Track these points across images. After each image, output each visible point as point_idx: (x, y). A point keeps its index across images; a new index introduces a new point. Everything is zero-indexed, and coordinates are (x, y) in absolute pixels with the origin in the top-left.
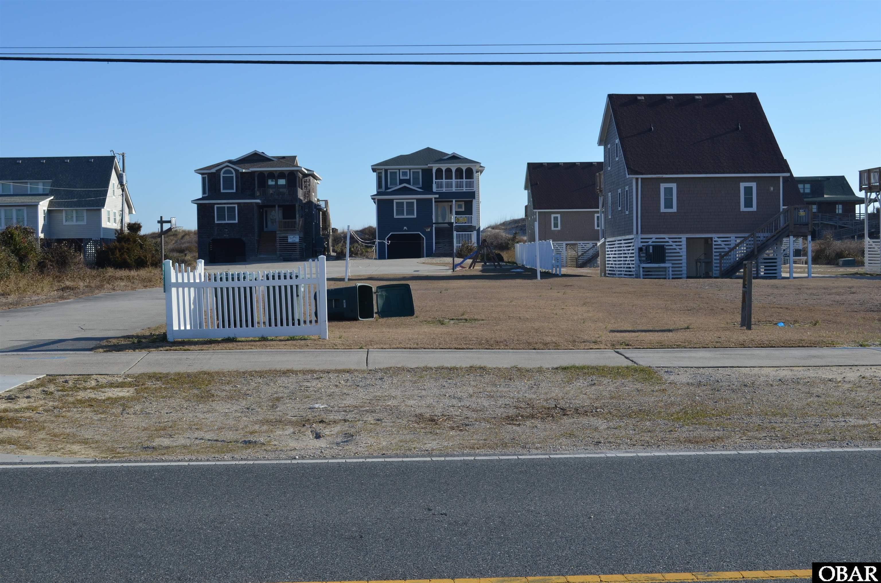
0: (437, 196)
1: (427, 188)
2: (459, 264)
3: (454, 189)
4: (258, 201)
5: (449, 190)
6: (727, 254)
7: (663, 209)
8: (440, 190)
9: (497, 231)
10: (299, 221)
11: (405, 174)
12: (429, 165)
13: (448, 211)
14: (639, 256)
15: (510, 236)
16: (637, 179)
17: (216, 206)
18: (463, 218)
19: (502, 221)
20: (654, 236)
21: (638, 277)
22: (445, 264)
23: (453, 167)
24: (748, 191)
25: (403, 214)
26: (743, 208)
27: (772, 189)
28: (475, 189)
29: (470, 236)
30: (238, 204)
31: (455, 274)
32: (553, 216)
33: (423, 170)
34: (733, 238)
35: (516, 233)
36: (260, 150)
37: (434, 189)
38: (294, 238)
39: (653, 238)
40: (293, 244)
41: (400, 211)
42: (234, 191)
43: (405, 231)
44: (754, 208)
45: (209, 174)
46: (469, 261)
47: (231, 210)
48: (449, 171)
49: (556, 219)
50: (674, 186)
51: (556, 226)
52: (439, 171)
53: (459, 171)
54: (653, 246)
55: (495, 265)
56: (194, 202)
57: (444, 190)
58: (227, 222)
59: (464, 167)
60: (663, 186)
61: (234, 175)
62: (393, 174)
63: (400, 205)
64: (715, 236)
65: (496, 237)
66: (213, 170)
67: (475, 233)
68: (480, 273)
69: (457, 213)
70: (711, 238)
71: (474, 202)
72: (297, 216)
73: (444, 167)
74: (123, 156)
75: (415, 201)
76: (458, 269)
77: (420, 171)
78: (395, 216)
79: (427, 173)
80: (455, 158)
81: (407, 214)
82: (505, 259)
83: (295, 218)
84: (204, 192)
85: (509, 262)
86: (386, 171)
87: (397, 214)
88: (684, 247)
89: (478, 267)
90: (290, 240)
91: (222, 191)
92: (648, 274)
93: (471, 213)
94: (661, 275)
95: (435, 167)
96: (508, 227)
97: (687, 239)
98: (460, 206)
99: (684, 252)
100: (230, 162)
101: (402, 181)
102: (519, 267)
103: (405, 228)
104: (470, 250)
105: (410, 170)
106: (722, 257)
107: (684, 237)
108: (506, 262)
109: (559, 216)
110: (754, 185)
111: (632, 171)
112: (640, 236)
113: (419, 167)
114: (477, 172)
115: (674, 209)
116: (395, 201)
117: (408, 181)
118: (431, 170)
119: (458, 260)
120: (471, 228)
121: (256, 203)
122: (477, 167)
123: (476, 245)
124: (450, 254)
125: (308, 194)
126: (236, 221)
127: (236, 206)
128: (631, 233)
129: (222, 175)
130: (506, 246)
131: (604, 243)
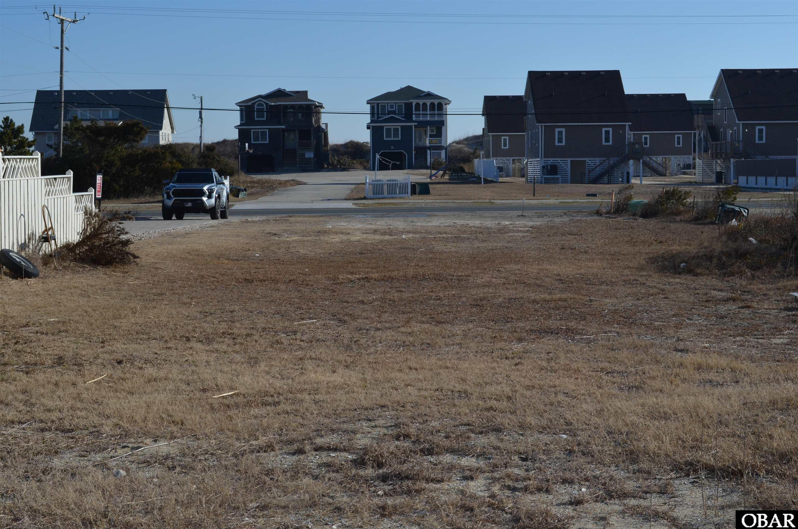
0: (416, 124)
1: (408, 117)
2: (434, 175)
3: (428, 118)
4: (284, 127)
5: (425, 119)
6: (593, 170)
7: (557, 144)
8: (418, 119)
9: (461, 146)
10: (313, 141)
11: (392, 107)
12: (410, 101)
13: (423, 133)
14: (543, 171)
15: (471, 151)
16: (542, 126)
17: (252, 131)
18: (435, 140)
19: (465, 137)
20: (551, 159)
21: (541, 183)
22: (423, 175)
23: (428, 102)
24: (607, 133)
25: (391, 137)
26: (604, 143)
27: (621, 132)
28: (444, 119)
29: (440, 153)
30: (269, 129)
31: (432, 181)
32: (503, 138)
33: (405, 104)
34: (598, 160)
35: (476, 149)
36: (282, 88)
37: (414, 118)
38: (310, 155)
39: (551, 160)
40: (309, 159)
41: (389, 135)
42: (265, 119)
43: (392, 149)
44: (611, 143)
45: (245, 106)
46: (441, 172)
47: (264, 133)
48: (425, 104)
49: (505, 140)
50: (563, 130)
51: (505, 145)
52: (418, 105)
53: (432, 105)
54: (551, 165)
55: (459, 176)
56: (236, 127)
57: (421, 119)
58: (260, 142)
59: (436, 102)
60: (557, 130)
61: (265, 107)
62: (383, 107)
63: (389, 130)
64: (587, 159)
65: (460, 151)
66: (250, 104)
67: (444, 151)
68: (448, 181)
69: (431, 136)
70: (585, 161)
71: (443, 128)
72: (312, 138)
73: (421, 102)
74: (201, 99)
75: (400, 127)
76: (433, 178)
77: (403, 104)
78: (385, 139)
79: (409, 106)
80: (429, 95)
81: (394, 137)
82: (466, 170)
83: (310, 139)
84: (242, 119)
85: (469, 173)
86: (378, 104)
87: (386, 137)
88: (569, 165)
89: (447, 177)
90: (307, 156)
91: (256, 119)
92: (547, 181)
93: (440, 136)
94: (556, 181)
95: (414, 102)
96: (470, 143)
97: (572, 161)
98: (432, 131)
99: (569, 169)
100: (260, 96)
101: (389, 113)
102: (475, 177)
103: (392, 147)
104: (441, 164)
105: (396, 103)
106: (590, 172)
107: (569, 160)
108: (467, 173)
109: (507, 138)
110: (610, 129)
111: (539, 122)
112: (543, 159)
113: (402, 102)
114: (446, 104)
115: (564, 143)
116: (385, 128)
117: (394, 112)
118: (411, 104)
119: (434, 172)
120: (441, 148)
121: (282, 129)
122: (446, 102)
123: (444, 160)
124: (426, 168)
125: (318, 120)
126: (267, 142)
127: (267, 130)
128: (538, 157)
129: (256, 107)
130: (468, 159)
131: (527, 163)
